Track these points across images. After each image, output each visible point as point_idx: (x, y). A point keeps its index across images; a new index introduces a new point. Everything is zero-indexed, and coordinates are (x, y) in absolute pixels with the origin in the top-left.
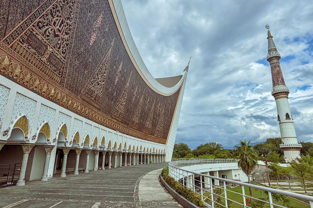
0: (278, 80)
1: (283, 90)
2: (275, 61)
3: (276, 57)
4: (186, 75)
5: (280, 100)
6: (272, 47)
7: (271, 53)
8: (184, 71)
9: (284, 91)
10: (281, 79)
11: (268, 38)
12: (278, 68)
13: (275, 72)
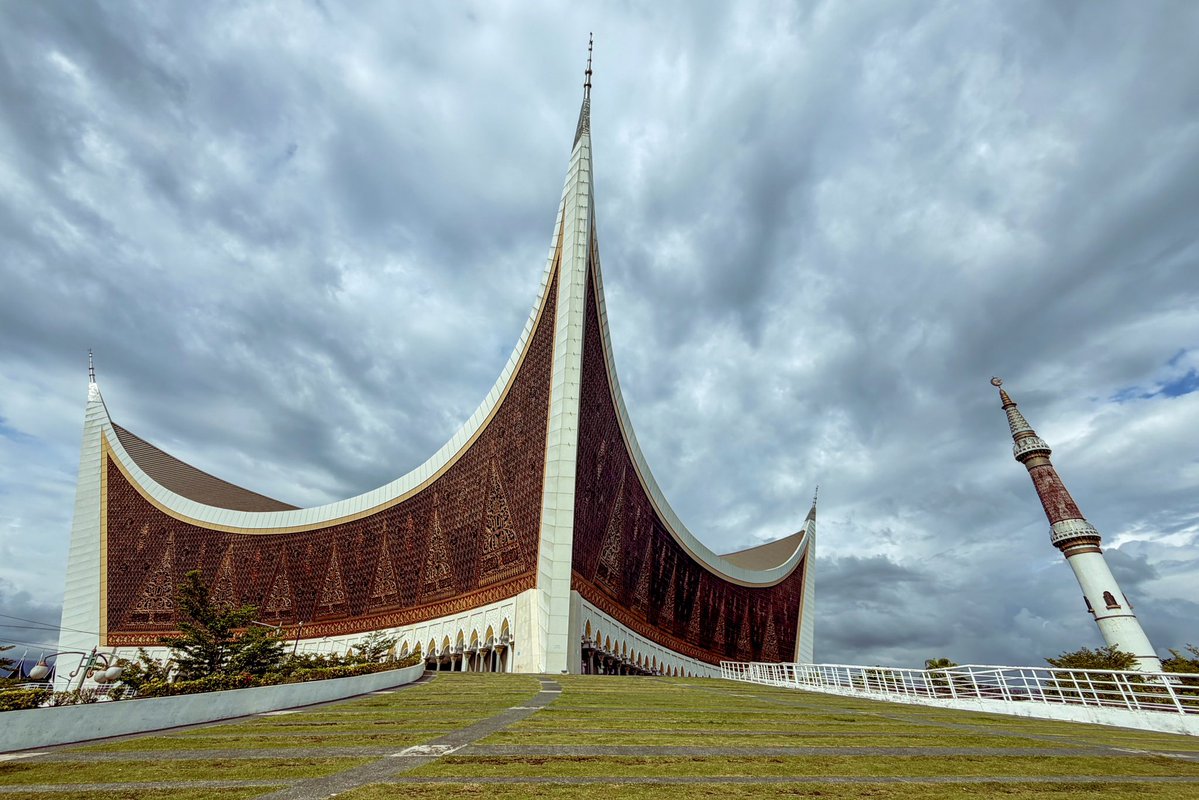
0: (1057, 510)
1: (1076, 533)
2: (1038, 461)
3: (1040, 451)
4: (812, 529)
5: (1078, 559)
6: (1020, 430)
7: (1022, 444)
8: (807, 520)
9: (1079, 535)
10: (1064, 506)
11: (1004, 408)
12: (1049, 479)
13: (1044, 488)
